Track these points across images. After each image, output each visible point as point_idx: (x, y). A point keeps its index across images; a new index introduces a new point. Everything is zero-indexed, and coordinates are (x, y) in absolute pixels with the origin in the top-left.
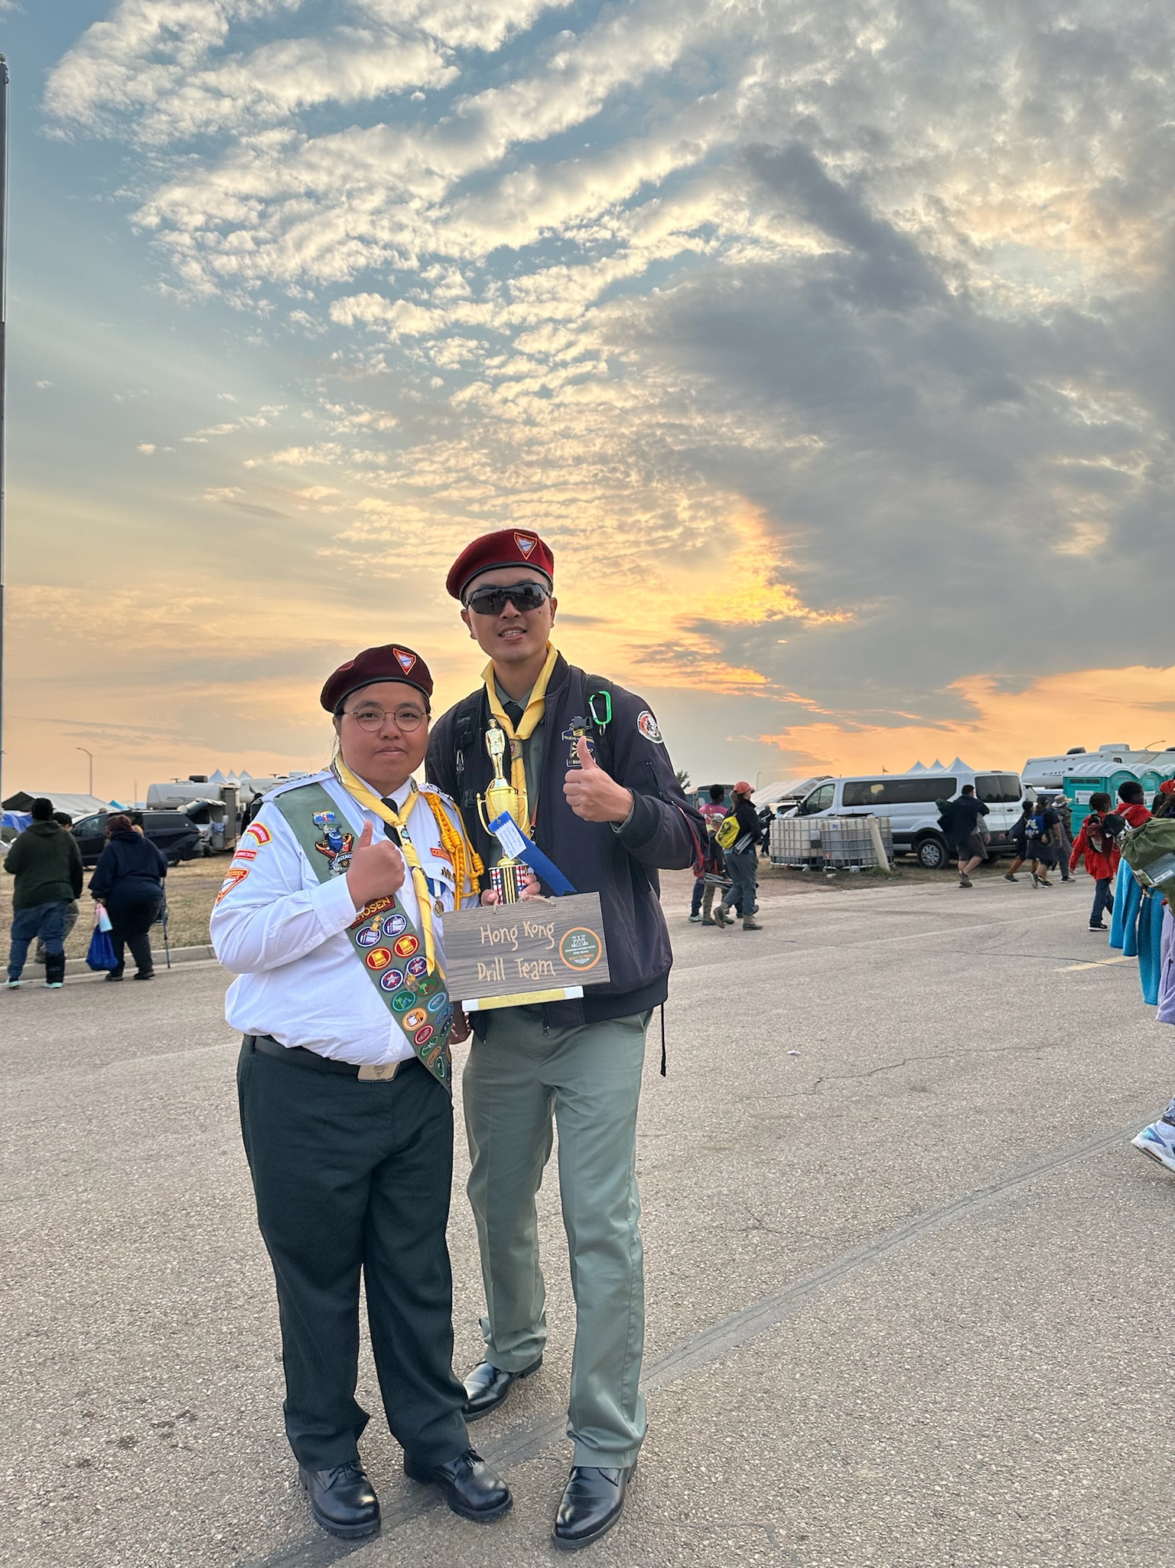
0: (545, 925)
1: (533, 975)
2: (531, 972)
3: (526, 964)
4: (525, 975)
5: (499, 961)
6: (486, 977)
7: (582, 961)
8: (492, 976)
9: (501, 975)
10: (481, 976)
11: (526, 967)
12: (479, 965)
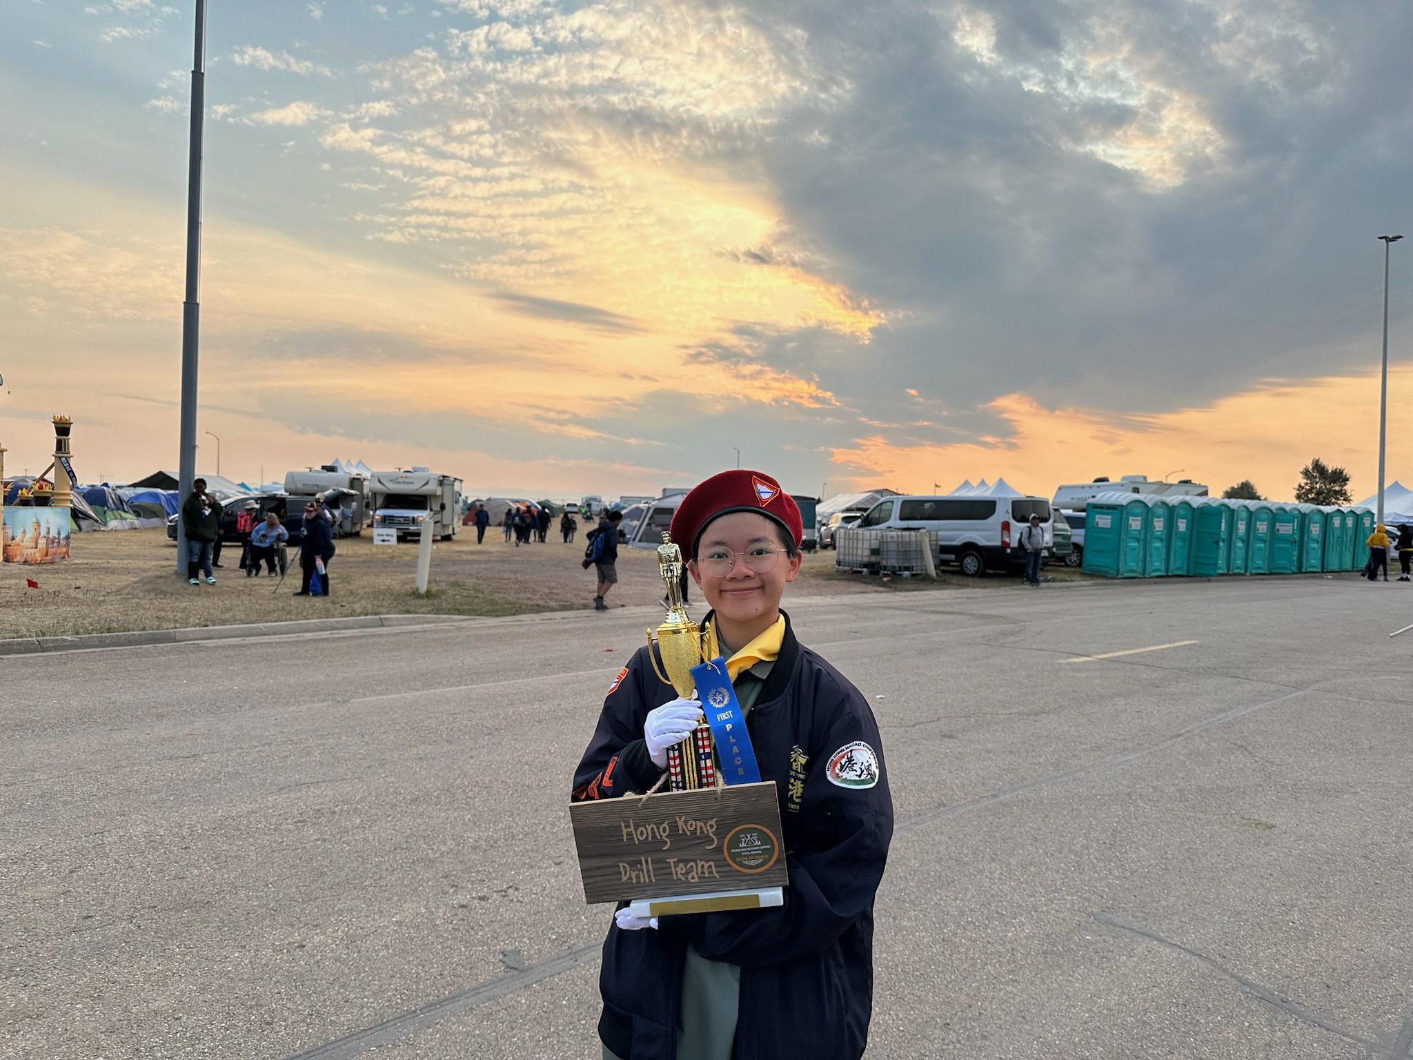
0: (705, 821)
1: (690, 876)
2: (687, 873)
3: (681, 865)
4: (680, 876)
5: (647, 862)
6: (630, 878)
7: (753, 863)
8: (638, 877)
9: (649, 876)
10: (624, 879)
11: (681, 869)
12: (621, 865)
